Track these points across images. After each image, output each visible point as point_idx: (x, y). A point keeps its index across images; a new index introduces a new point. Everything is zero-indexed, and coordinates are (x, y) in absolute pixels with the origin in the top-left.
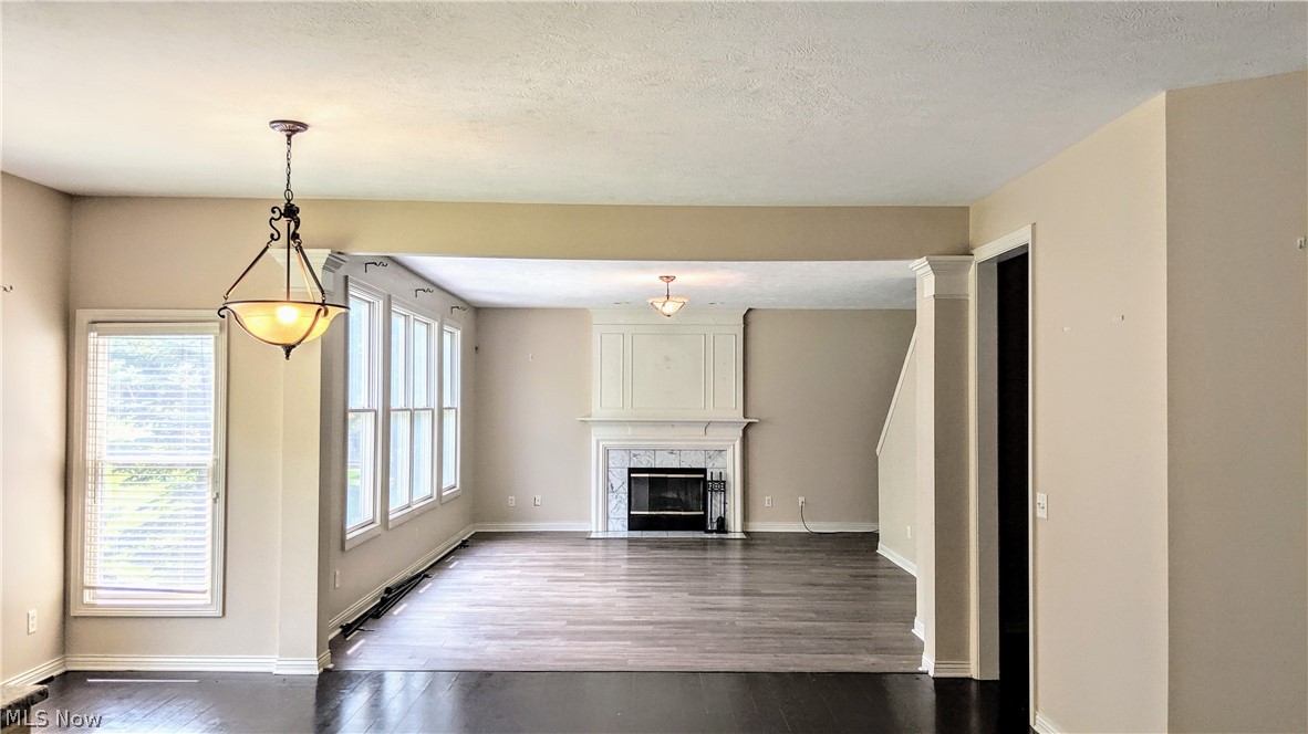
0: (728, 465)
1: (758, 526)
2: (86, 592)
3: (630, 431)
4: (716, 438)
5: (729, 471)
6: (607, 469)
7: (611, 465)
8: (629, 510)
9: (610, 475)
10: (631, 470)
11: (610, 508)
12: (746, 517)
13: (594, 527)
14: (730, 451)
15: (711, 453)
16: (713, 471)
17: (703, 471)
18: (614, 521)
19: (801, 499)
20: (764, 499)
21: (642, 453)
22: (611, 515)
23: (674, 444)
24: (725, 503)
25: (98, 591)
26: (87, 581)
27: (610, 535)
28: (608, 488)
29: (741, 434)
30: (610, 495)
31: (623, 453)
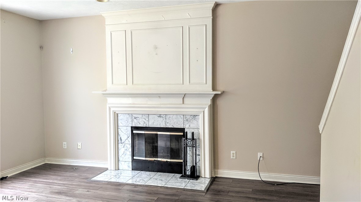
0: (200, 127)
1: (223, 173)
4: (191, 106)
5: (201, 131)
6: (117, 127)
7: (120, 124)
8: (133, 155)
9: (120, 131)
10: (133, 128)
11: (120, 154)
12: (215, 164)
14: (201, 115)
15: (188, 117)
16: (189, 131)
17: (182, 130)
18: (123, 163)
19: (260, 154)
20: (229, 153)
21: (140, 116)
22: (121, 159)
23: (162, 111)
24: (197, 155)
28: (117, 140)
29: (210, 102)
30: (120, 145)
31: (127, 116)
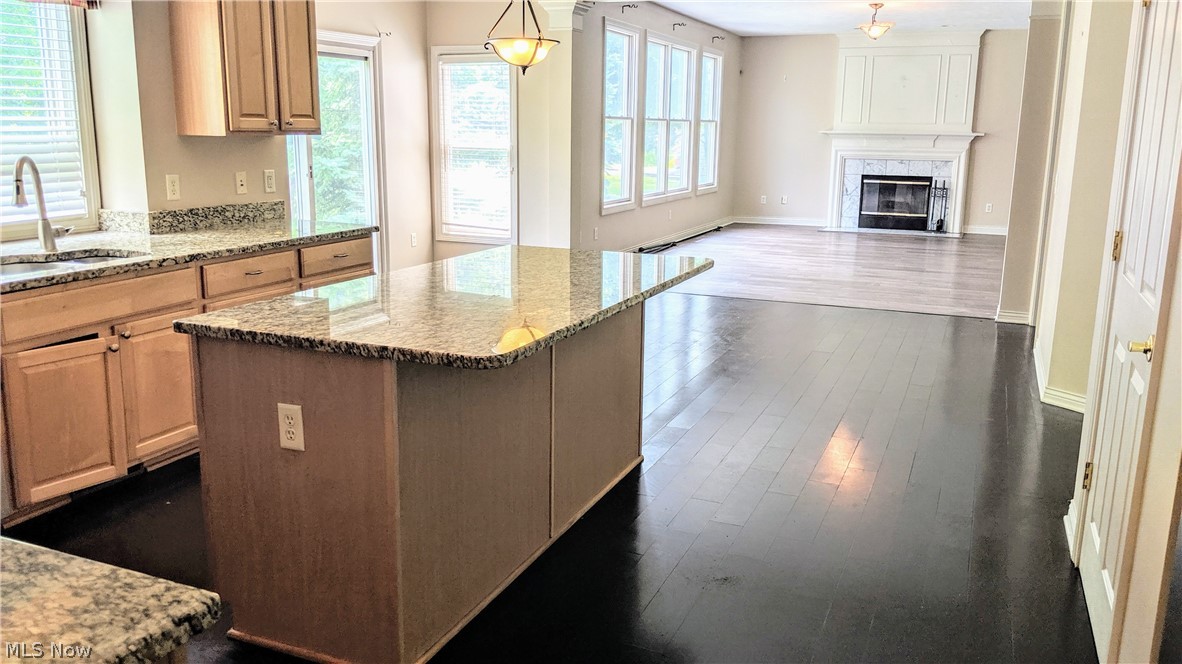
0: (952, 175)
1: (975, 229)
2: (444, 226)
3: (865, 143)
4: (944, 150)
5: (954, 180)
6: (843, 175)
8: (861, 210)
9: (845, 180)
10: (864, 177)
11: (844, 208)
12: (965, 220)
13: (829, 222)
14: (955, 162)
15: (938, 163)
16: (938, 180)
17: (930, 179)
18: (847, 218)
20: (984, 206)
21: (875, 162)
22: (844, 214)
23: (904, 155)
24: (946, 208)
25: (450, 226)
26: (444, 220)
27: (842, 230)
28: (843, 191)
29: (967, 146)
30: (844, 196)
31: (858, 161)
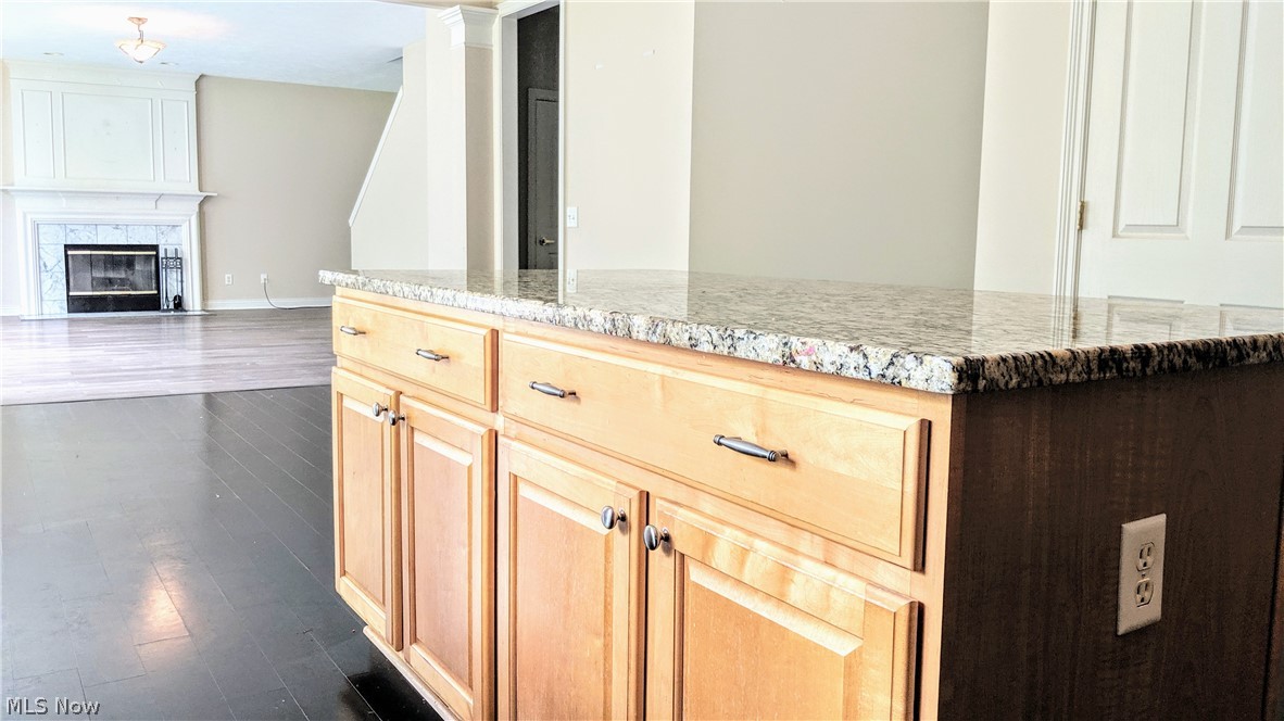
0: (180, 239)
1: (216, 305)
3: (64, 202)
4: (169, 212)
5: (186, 247)
6: (38, 245)
7: (43, 241)
8: (68, 290)
9: (42, 252)
10: (68, 248)
11: (45, 289)
12: (205, 297)
13: (27, 310)
14: (185, 226)
15: (164, 229)
16: (166, 247)
17: (155, 248)
18: (51, 302)
19: (263, 276)
20: (223, 277)
21: (80, 228)
22: (46, 297)
23: (119, 219)
24: (182, 281)
27: (46, 316)
28: (40, 267)
29: (197, 208)
30: (43, 274)
31: (57, 228)
